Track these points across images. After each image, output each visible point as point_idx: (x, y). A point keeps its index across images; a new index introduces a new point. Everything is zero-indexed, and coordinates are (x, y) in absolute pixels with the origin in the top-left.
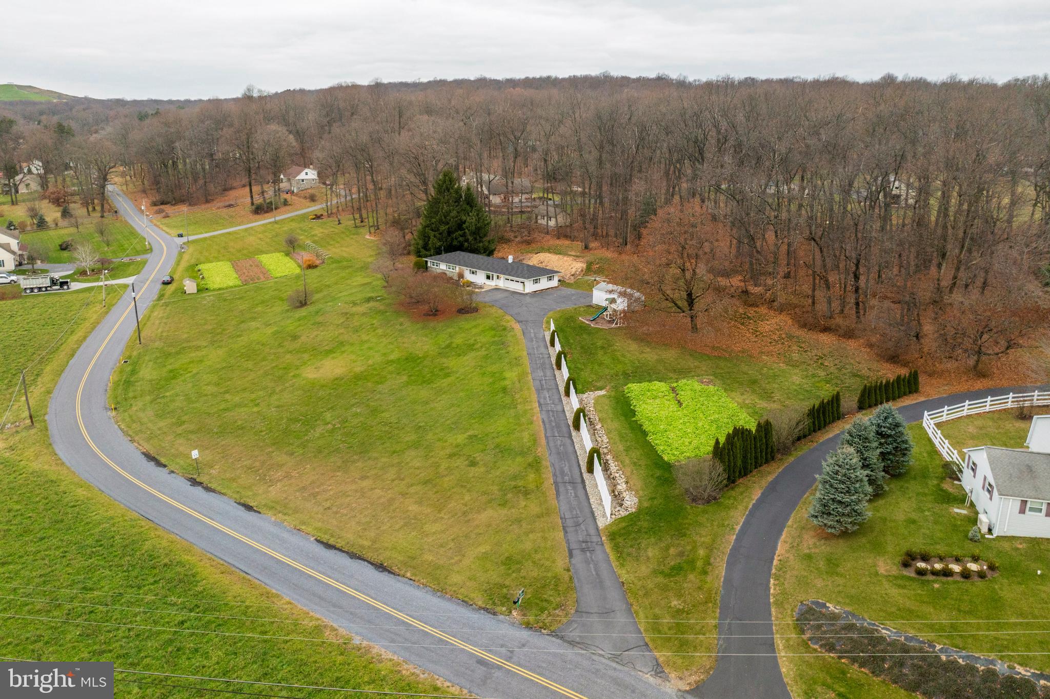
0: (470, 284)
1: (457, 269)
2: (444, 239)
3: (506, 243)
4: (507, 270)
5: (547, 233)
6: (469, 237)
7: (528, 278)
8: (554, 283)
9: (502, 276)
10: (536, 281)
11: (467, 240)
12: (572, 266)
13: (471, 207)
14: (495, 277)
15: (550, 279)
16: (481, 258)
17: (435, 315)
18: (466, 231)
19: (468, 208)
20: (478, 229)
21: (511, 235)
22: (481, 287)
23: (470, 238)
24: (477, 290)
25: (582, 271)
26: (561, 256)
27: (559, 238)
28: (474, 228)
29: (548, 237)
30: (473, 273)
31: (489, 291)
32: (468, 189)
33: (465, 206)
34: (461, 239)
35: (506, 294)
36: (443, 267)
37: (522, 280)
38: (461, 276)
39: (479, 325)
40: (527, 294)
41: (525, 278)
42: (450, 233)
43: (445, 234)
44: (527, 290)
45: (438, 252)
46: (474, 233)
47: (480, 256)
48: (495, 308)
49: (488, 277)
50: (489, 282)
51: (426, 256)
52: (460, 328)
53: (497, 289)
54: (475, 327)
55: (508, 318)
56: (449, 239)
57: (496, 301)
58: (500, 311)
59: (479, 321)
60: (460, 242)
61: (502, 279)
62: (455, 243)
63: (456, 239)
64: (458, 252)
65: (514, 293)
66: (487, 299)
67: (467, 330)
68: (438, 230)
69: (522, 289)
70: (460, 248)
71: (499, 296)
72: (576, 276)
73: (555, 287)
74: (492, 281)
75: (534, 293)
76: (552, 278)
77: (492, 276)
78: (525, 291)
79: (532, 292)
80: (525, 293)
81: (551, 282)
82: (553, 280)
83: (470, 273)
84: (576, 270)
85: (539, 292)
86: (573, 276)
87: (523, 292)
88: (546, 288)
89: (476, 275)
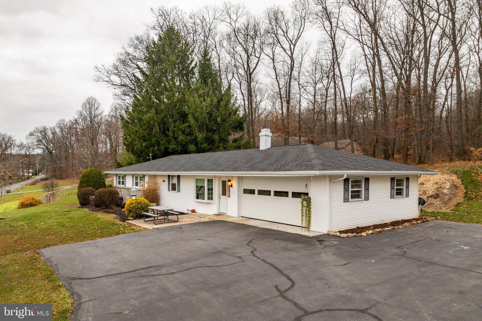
1: (146, 181)
8: (408, 208)
10: (355, 192)
14: (217, 189)
15: (398, 189)
30: (174, 187)
36: (129, 182)
40: (320, 239)
44: (321, 225)
49: (200, 192)
50: (201, 208)
72: (447, 197)
73: (414, 219)
74: (210, 201)
75: (350, 234)
76: (405, 188)
77: (208, 184)
78: (313, 228)
79: (340, 232)
80: (311, 234)
81: (399, 201)
82: (407, 195)
83: (169, 190)
84: (436, 186)
85: (371, 232)
86: (435, 198)
87: (305, 233)
88: (388, 220)
89: (179, 191)
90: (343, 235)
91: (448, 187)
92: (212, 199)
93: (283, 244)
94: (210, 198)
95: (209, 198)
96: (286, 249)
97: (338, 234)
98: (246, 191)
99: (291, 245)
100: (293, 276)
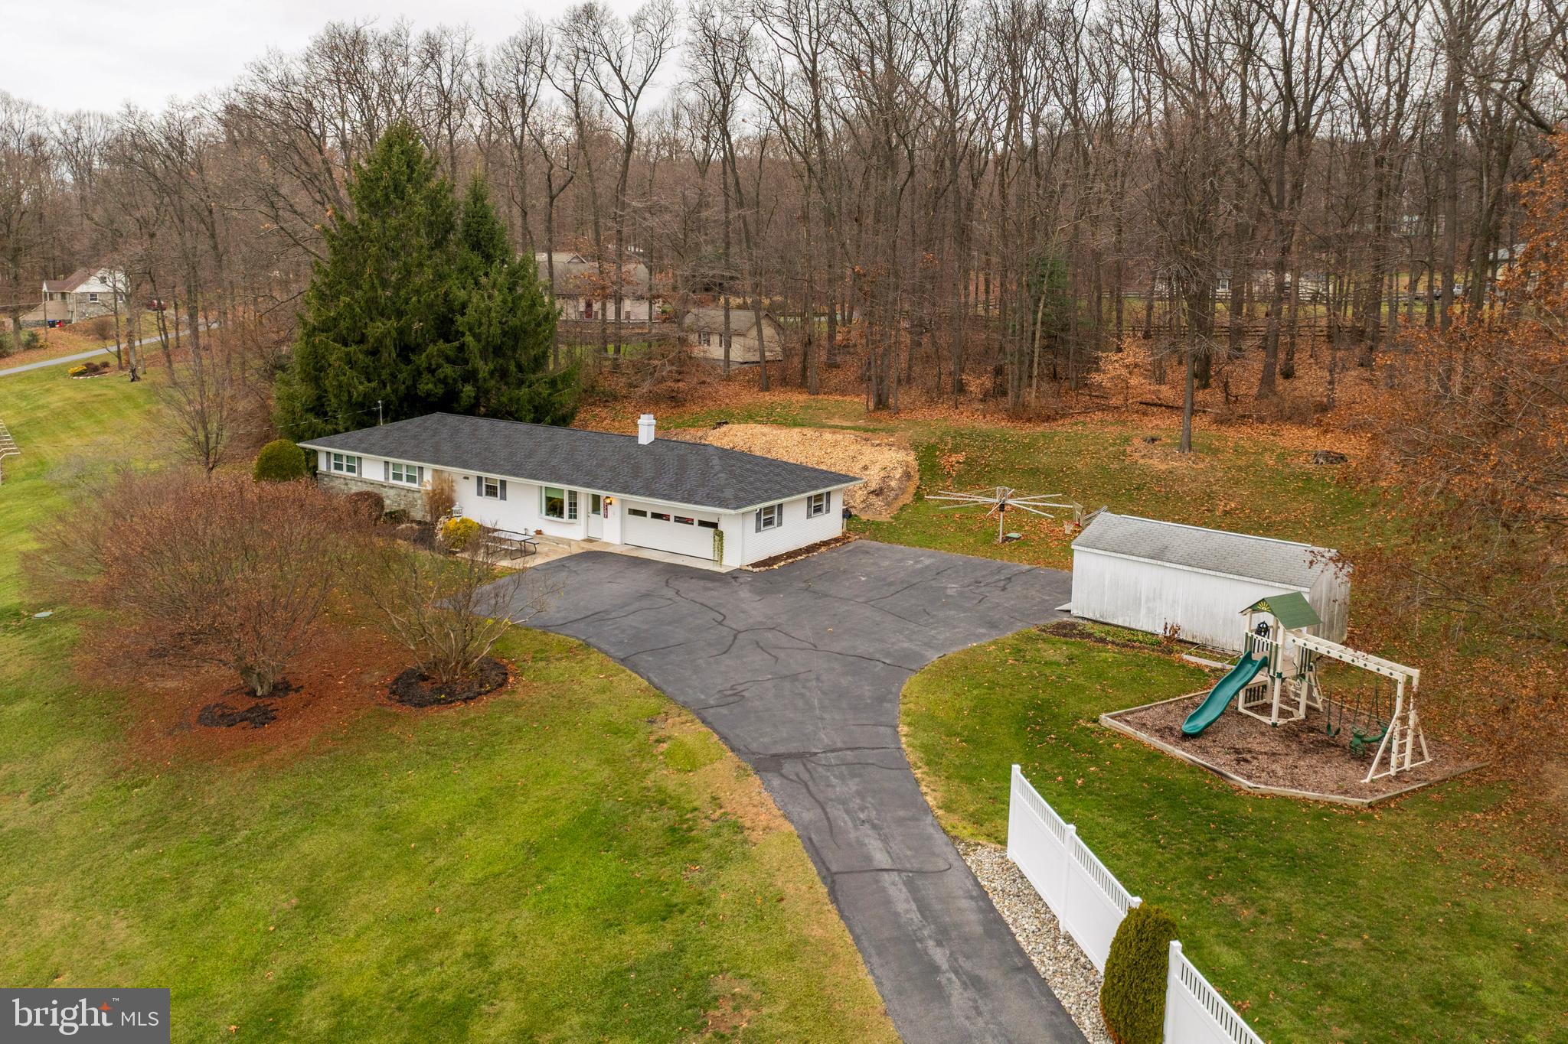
0: (480, 537)
1: (428, 476)
2: (385, 374)
3: (605, 403)
4: (636, 470)
5: (729, 379)
6: (480, 364)
7: (738, 502)
8: (830, 525)
9: (616, 497)
10: (767, 519)
11: (470, 377)
12: (864, 460)
13: (488, 258)
14: (584, 505)
15: (817, 506)
16: (521, 433)
17: (262, 717)
18: (469, 339)
19: (476, 259)
20: (515, 336)
21: (620, 384)
22: (524, 551)
23: (484, 368)
24: (505, 563)
25: (907, 475)
26: (809, 432)
27: (766, 388)
28: (496, 330)
29: (734, 387)
30: (491, 491)
31: (561, 564)
32: (478, 197)
33: (464, 252)
34: (448, 370)
35: (640, 580)
36: (373, 471)
37: (708, 512)
38: (442, 502)
39: (508, 792)
40: (735, 575)
41: (723, 503)
42: (406, 350)
43: (389, 354)
44: (734, 559)
45: (363, 416)
46: (498, 351)
47: (522, 427)
48: (596, 658)
49: (554, 508)
50: (555, 528)
51: (315, 434)
52: (386, 826)
53: (594, 557)
54: (486, 809)
55: (689, 733)
56: (405, 373)
57: (598, 617)
58: (629, 682)
59: (511, 763)
60: (444, 381)
61: (615, 510)
62: (426, 386)
63: (432, 371)
64: (437, 416)
65: (675, 573)
66: (555, 608)
67: (429, 838)
68: (362, 340)
69: (709, 553)
70: (447, 403)
71: (611, 588)
72: (892, 494)
73: (836, 540)
74: (572, 520)
75: (762, 569)
76: (824, 503)
77: (570, 498)
78: (725, 562)
79: (754, 565)
80: (723, 570)
81: (819, 519)
82: (828, 511)
83: (479, 494)
84: (882, 474)
85: (783, 563)
86: (877, 495)
87: (717, 569)
88: (803, 544)
89: (504, 497)
90: (755, 570)
91: (898, 476)
92: (575, 517)
93: (702, 583)
94: (573, 515)
95: (570, 517)
96: (706, 589)
97: (750, 568)
98: (635, 512)
99: (710, 585)
100: (723, 611)
